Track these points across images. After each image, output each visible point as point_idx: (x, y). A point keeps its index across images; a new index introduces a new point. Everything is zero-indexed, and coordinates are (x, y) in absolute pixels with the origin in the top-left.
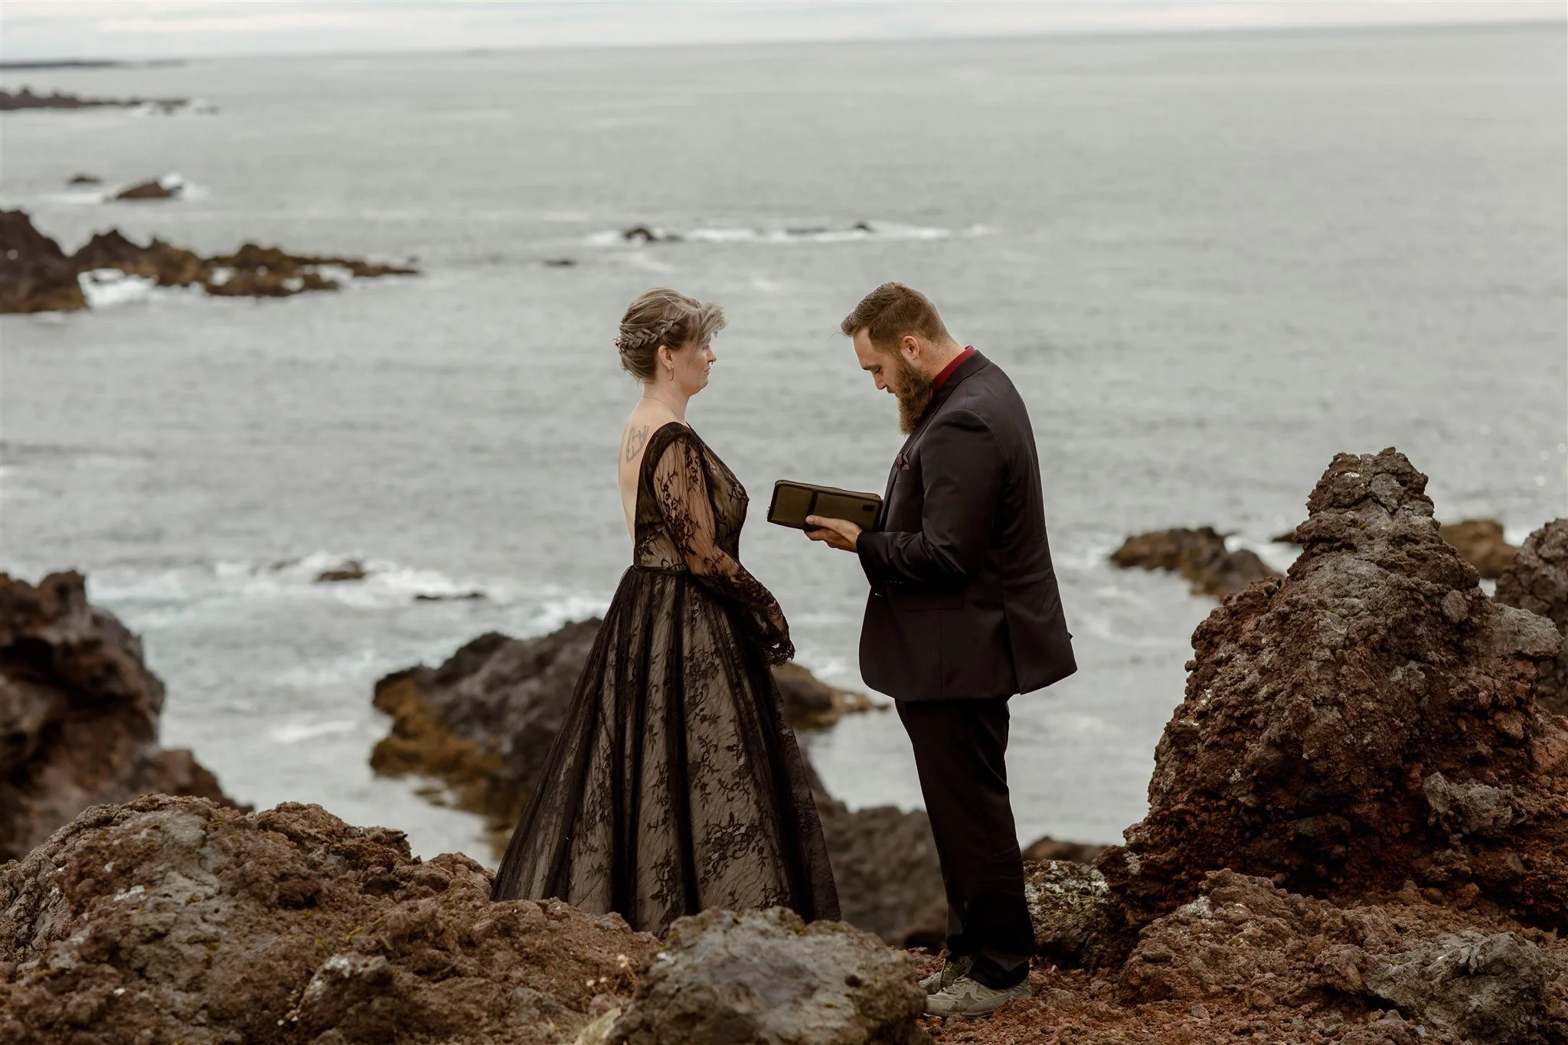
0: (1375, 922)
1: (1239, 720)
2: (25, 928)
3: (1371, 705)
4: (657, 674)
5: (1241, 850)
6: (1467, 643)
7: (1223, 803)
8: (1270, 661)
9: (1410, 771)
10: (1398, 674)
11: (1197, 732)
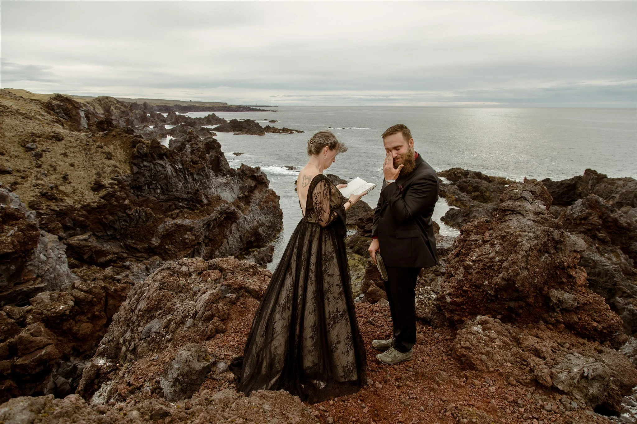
0: (547, 351)
1: (488, 266)
2: (135, 306)
3: (537, 270)
4: (313, 259)
5: (486, 305)
6: (559, 246)
7: (481, 290)
8: (499, 249)
9: (544, 288)
10: (543, 259)
11: (472, 266)
